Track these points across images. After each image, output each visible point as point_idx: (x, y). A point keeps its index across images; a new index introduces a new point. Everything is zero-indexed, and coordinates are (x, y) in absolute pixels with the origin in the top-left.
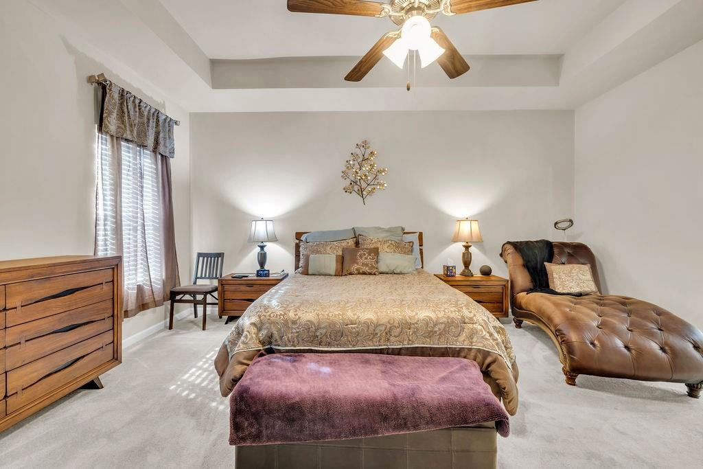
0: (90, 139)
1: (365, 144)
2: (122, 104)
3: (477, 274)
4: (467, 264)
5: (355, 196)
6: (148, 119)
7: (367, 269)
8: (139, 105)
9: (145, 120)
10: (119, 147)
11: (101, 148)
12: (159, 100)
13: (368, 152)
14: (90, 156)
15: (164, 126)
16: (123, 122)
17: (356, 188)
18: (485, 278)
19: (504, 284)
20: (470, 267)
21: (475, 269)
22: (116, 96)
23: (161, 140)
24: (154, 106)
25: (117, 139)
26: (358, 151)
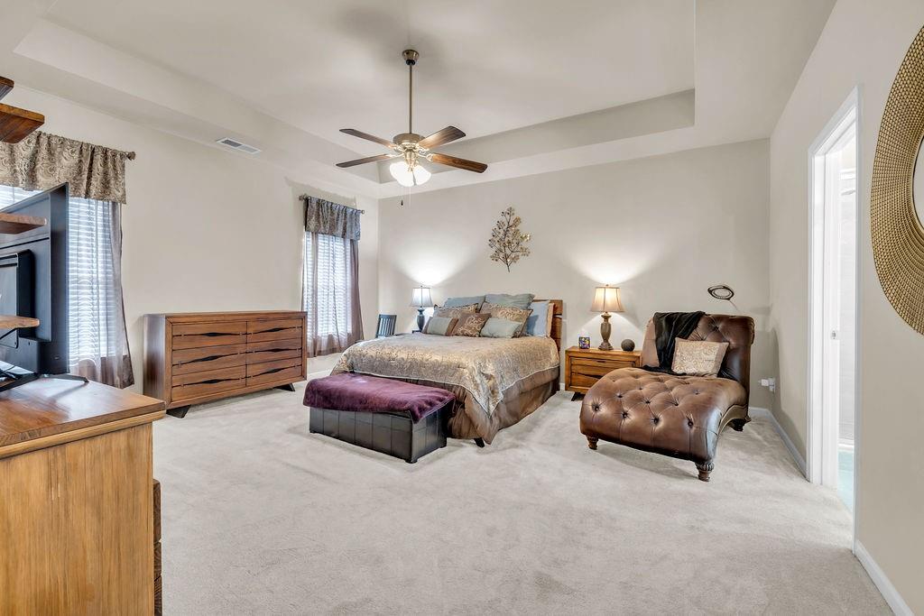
0: (301, 236)
1: (510, 212)
2: (318, 210)
3: (617, 349)
4: (606, 336)
5: (501, 264)
6: (338, 215)
7: (469, 332)
8: (331, 207)
9: (336, 216)
10: (317, 237)
11: (307, 240)
12: (350, 196)
13: (513, 218)
14: (300, 246)
15: (351, 218)
16: (319, 222)
17: (501, 255)
18: (628, 353)
19: (634, 360)
20: (610, 340)
21: (616, 343)
22: (314, 205)
23: (348, 229)
24: (342, 204)
25: (316, 233)
26: (504, 219)
